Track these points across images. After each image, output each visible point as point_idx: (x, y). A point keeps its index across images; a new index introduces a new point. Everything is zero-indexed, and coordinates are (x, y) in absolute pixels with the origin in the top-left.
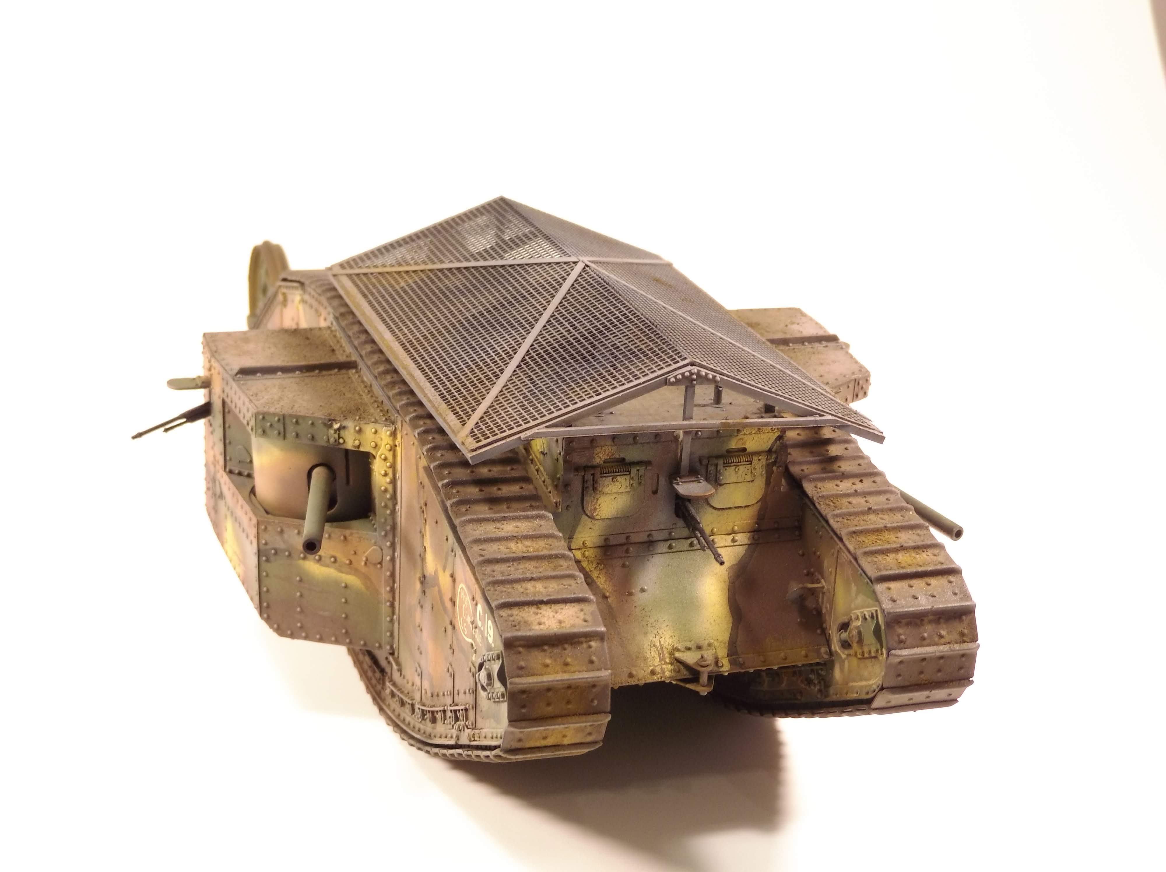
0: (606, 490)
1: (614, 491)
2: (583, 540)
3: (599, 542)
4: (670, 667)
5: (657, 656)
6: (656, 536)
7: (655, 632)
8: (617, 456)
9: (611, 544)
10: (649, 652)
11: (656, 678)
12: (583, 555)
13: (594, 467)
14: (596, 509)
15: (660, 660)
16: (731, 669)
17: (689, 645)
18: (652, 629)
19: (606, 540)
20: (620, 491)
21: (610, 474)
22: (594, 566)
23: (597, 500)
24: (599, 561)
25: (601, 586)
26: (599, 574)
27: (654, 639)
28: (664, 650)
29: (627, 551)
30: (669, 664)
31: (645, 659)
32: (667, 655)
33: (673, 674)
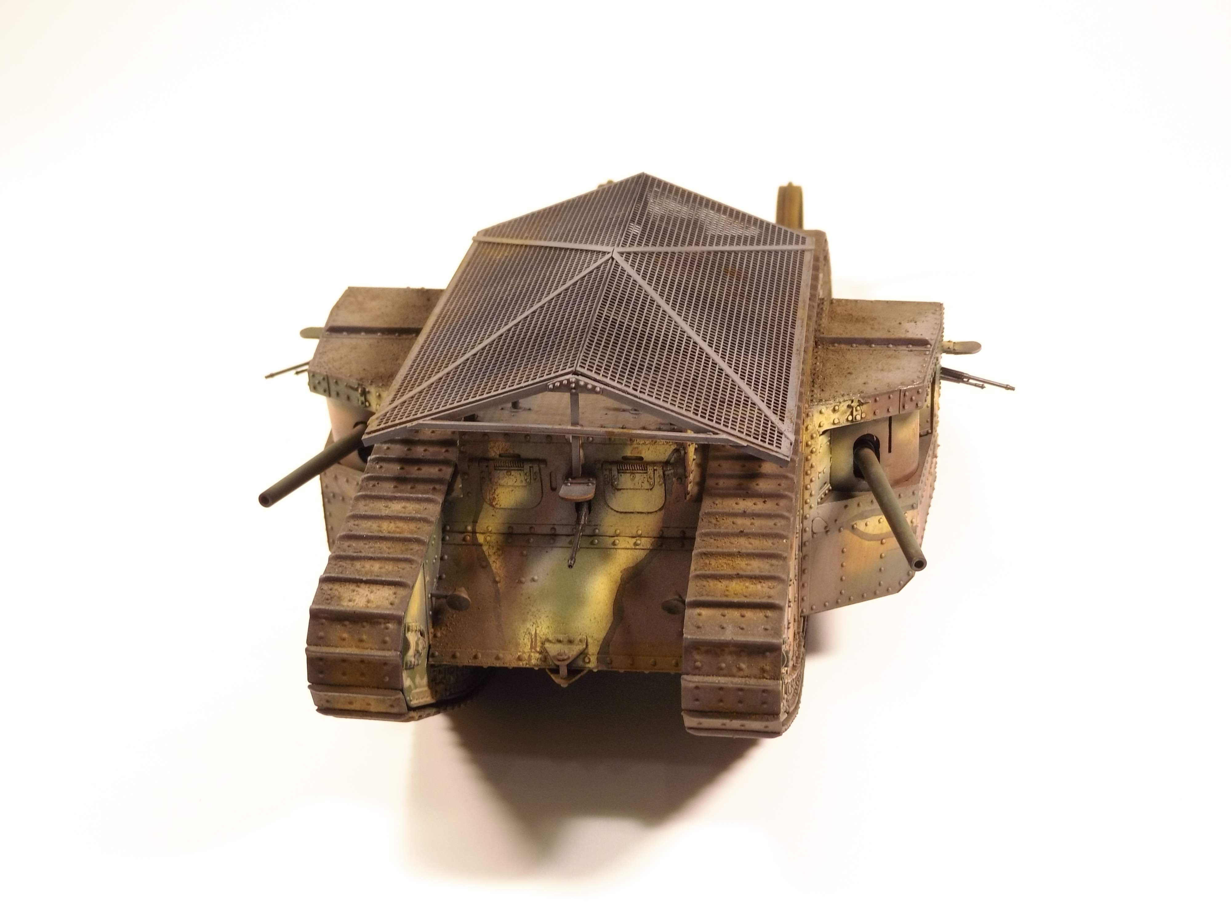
0: (502, 482)
1: (510, 483)
2: (487, 525)
3: (503, 529)
4: (537, 655)
5: (529, 644)
6: (560, 530)
7: (534, 621)
8: (512, 452)
9: (515, 532)
10: (522, 639)
11: (521, 664)
12: (485, 539)
13: (488, 460)
14: (494, 499)
15: (531, 648)
16: (597, 667)
17: (561, 637)
18: (532, 618)
19: (510, 527)
20: (516, 484)
21: (505, 468)
22: (494, 551)
23: (495, 490)
24: (498, 547)
25: (495, 571)
26: (496, 559)
27: (531, 627)
28: (538, 638)
29: (528, 541)
30: (538, 652)
31: (517, 645)
32: (539, 644)
33: (539, 663)
